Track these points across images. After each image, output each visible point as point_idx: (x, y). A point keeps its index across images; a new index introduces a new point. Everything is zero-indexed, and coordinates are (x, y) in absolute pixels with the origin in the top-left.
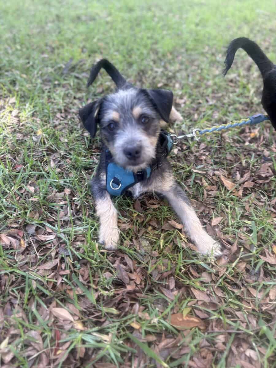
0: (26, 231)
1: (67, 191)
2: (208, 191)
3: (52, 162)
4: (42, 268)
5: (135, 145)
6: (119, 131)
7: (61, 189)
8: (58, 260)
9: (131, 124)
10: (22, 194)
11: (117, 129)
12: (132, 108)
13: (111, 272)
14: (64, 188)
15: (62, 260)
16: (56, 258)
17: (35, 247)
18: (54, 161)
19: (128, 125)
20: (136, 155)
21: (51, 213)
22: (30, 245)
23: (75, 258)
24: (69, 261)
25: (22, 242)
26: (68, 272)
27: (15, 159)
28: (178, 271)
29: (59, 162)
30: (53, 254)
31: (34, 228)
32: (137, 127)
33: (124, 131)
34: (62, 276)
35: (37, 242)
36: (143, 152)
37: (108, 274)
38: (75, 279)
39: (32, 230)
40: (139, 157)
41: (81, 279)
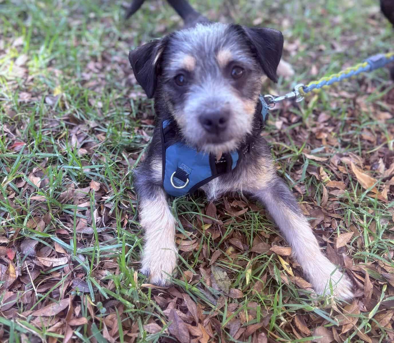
0: (20, 250)
1: (95, 186)
2: (330, 189)
3: (74, 140)
4: (39, 313)
5: (219, 109)
6: (192, 88)
7: (85, 182)
8: (69, 301)
9: (214, 77)
10: (20, 189)
11: (190, 84)
12: (216, 51)
13: (159, 323)
14: (90, 181)
15: (77, 300)
16: (66, 297)
17: (32, 276)
18: (78, 136)
19: (209, 78)
20: (220, 126)
21: (65, 221)
22: (24, 274)
23: (99, 297)
24: (89, 302)
25: (12, 268)
26: (84, 320)
27: (14, 132)
28: (274, 324)
29: (87, 137)
30: (62, 290)
31: (34, 244)
32: (224, 81)
33: (201, 86)
34: (74, 327)
35: (37, 268)
36: (231, 121)
37: (153, 326)
38: (95, 333)
39: (29, 249)
40: (224, 129)
41: (106, 334)
